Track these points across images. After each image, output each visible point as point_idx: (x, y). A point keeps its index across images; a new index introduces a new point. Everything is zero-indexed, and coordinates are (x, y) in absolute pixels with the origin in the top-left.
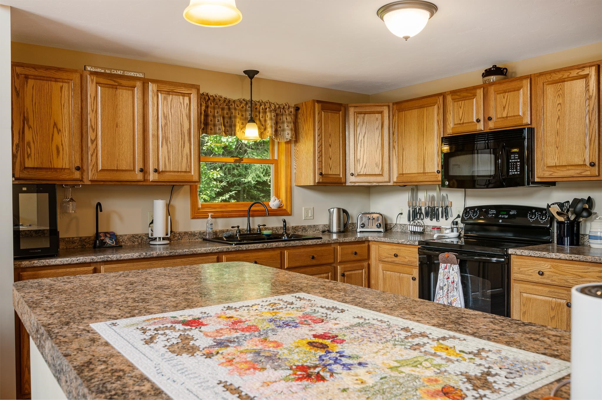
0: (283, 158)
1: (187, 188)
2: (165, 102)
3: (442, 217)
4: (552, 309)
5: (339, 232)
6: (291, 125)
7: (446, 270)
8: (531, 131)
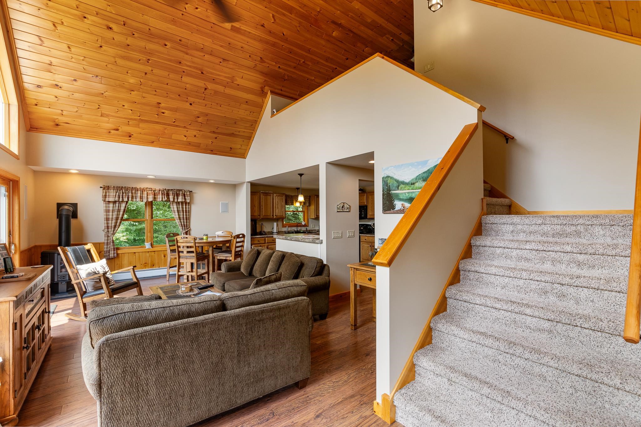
0: (306, 211)
1: (281, 219)
2: (277, 198)
6: (308, 202)
8: (367, 206)
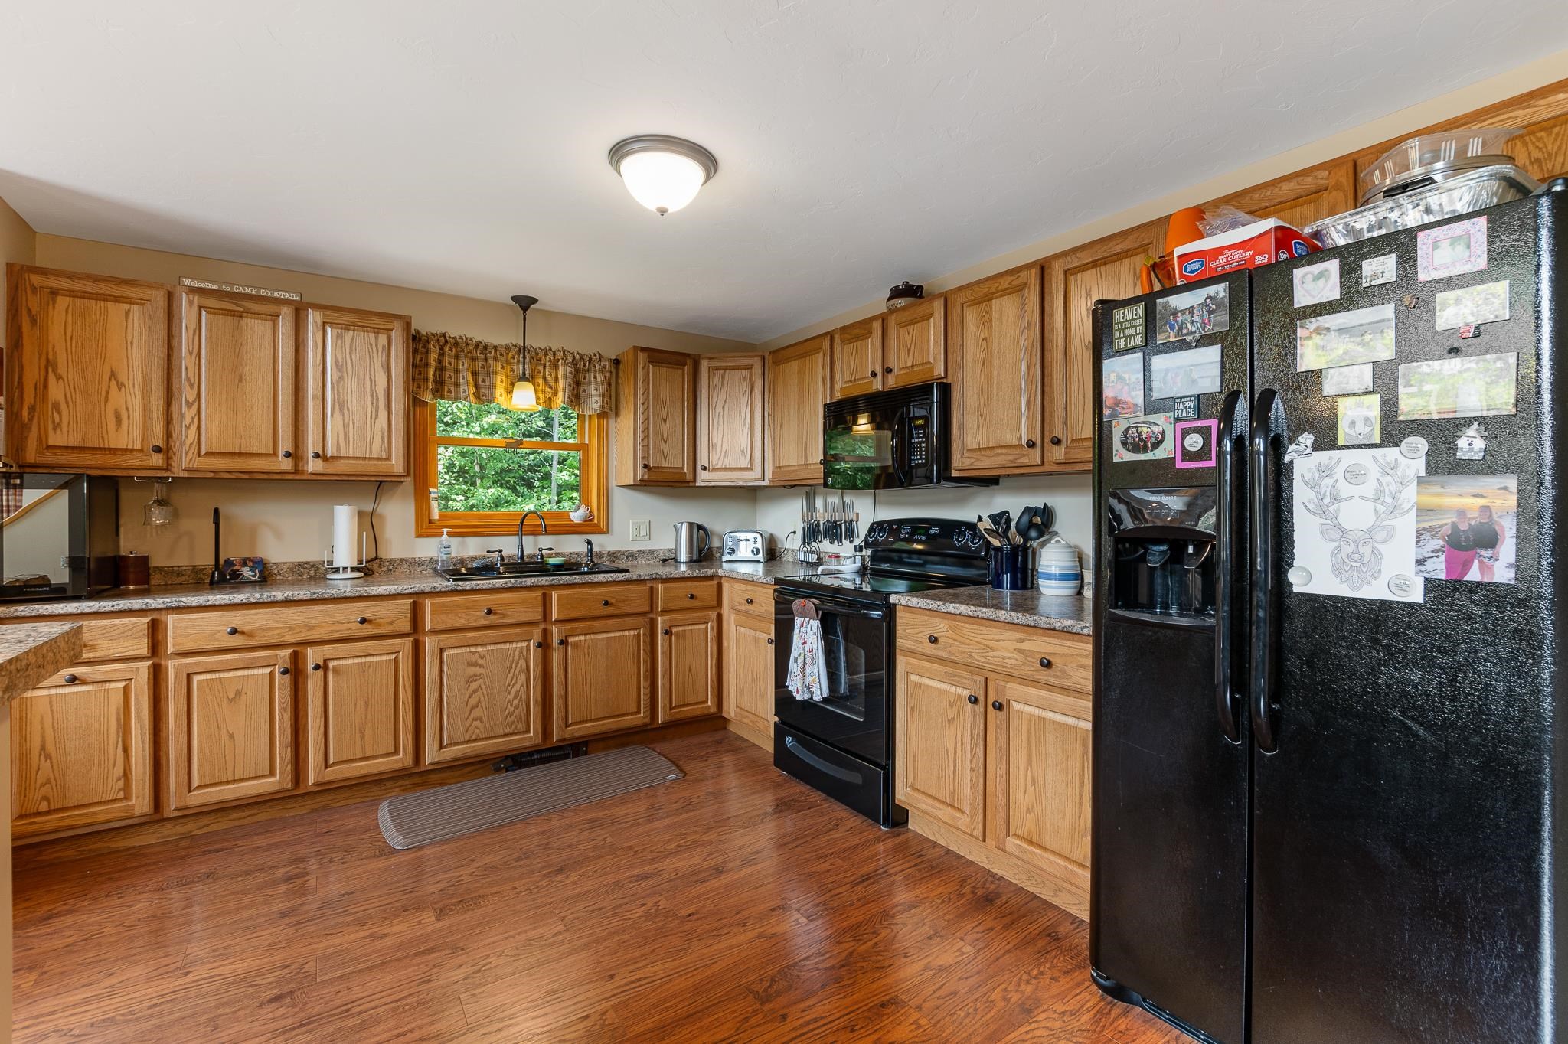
0: (595, 441)
2: (339, 341)
3: (845, 538)
4: (951, 706)
5: (691, 561)
6: (603, 388)
7: (803, 629)
8: (946, 389)
